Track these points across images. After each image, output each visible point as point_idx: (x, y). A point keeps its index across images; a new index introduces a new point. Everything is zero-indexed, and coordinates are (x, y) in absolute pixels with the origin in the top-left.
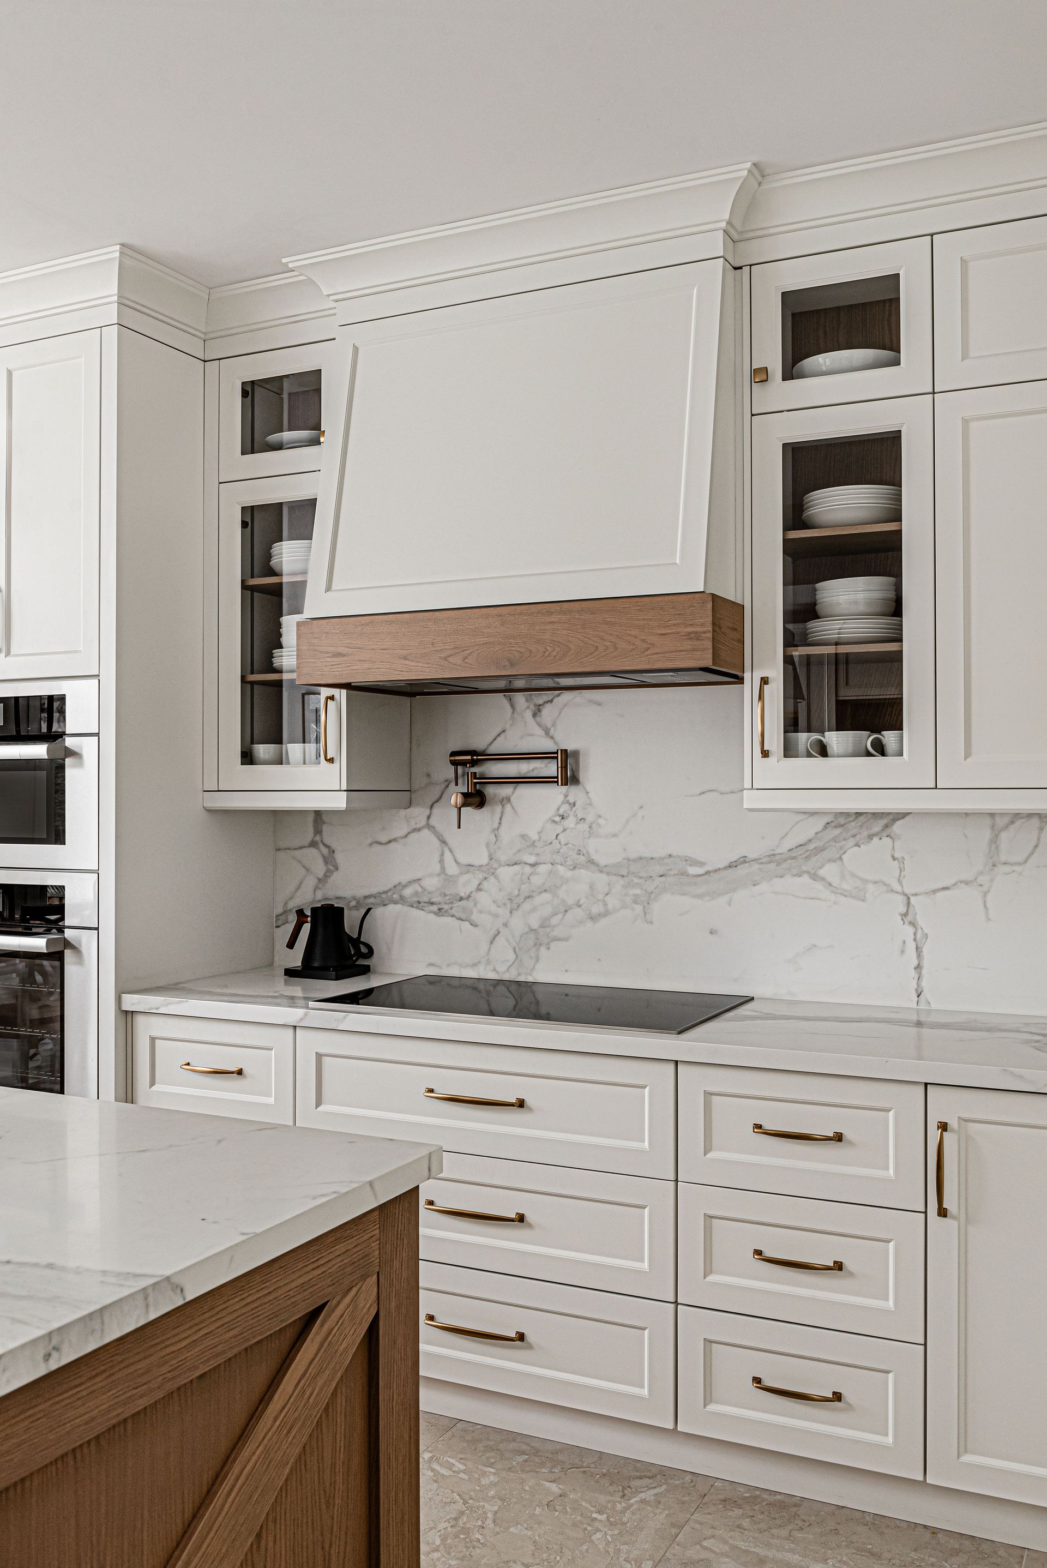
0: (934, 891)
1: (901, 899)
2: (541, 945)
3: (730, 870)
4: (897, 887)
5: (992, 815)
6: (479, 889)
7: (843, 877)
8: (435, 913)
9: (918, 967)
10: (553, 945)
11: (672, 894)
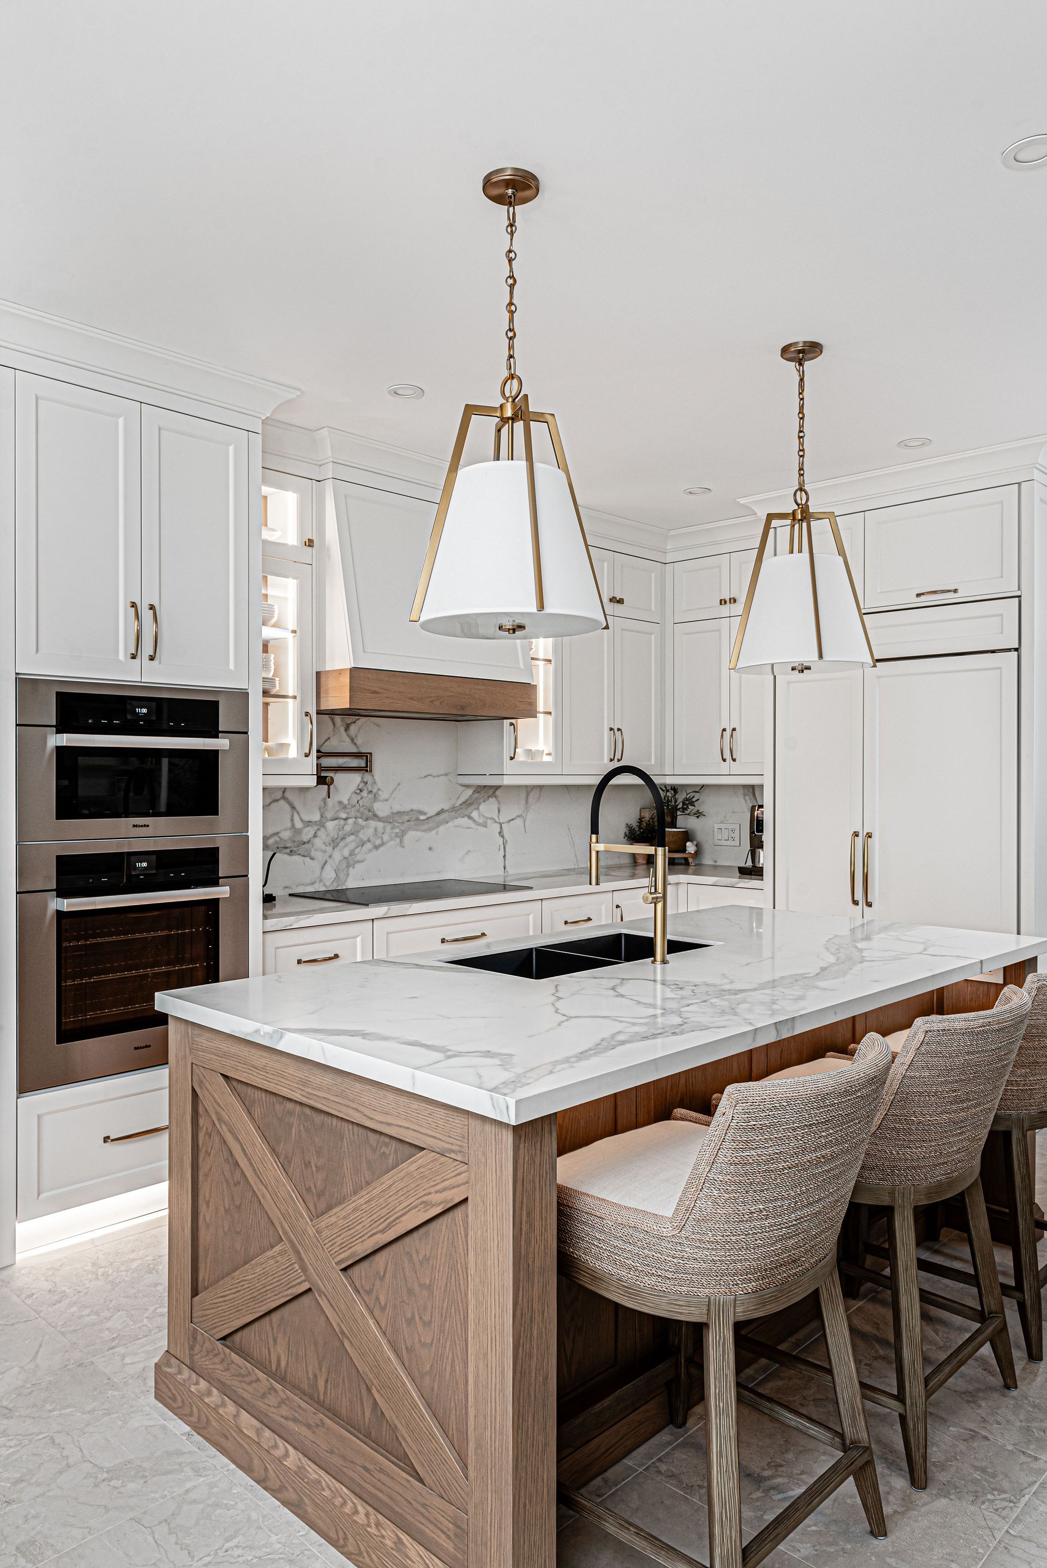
0: (509, 821)
1: (499, 825)
2: (350, 866)
3: (437, 816)
4: (497, 820)
5: (527, 786)
6: (315, 836)
7: (479, 817)
8: (288, 854)
9: (504, 856)
10: (357, 866)
11: (413, 830)
